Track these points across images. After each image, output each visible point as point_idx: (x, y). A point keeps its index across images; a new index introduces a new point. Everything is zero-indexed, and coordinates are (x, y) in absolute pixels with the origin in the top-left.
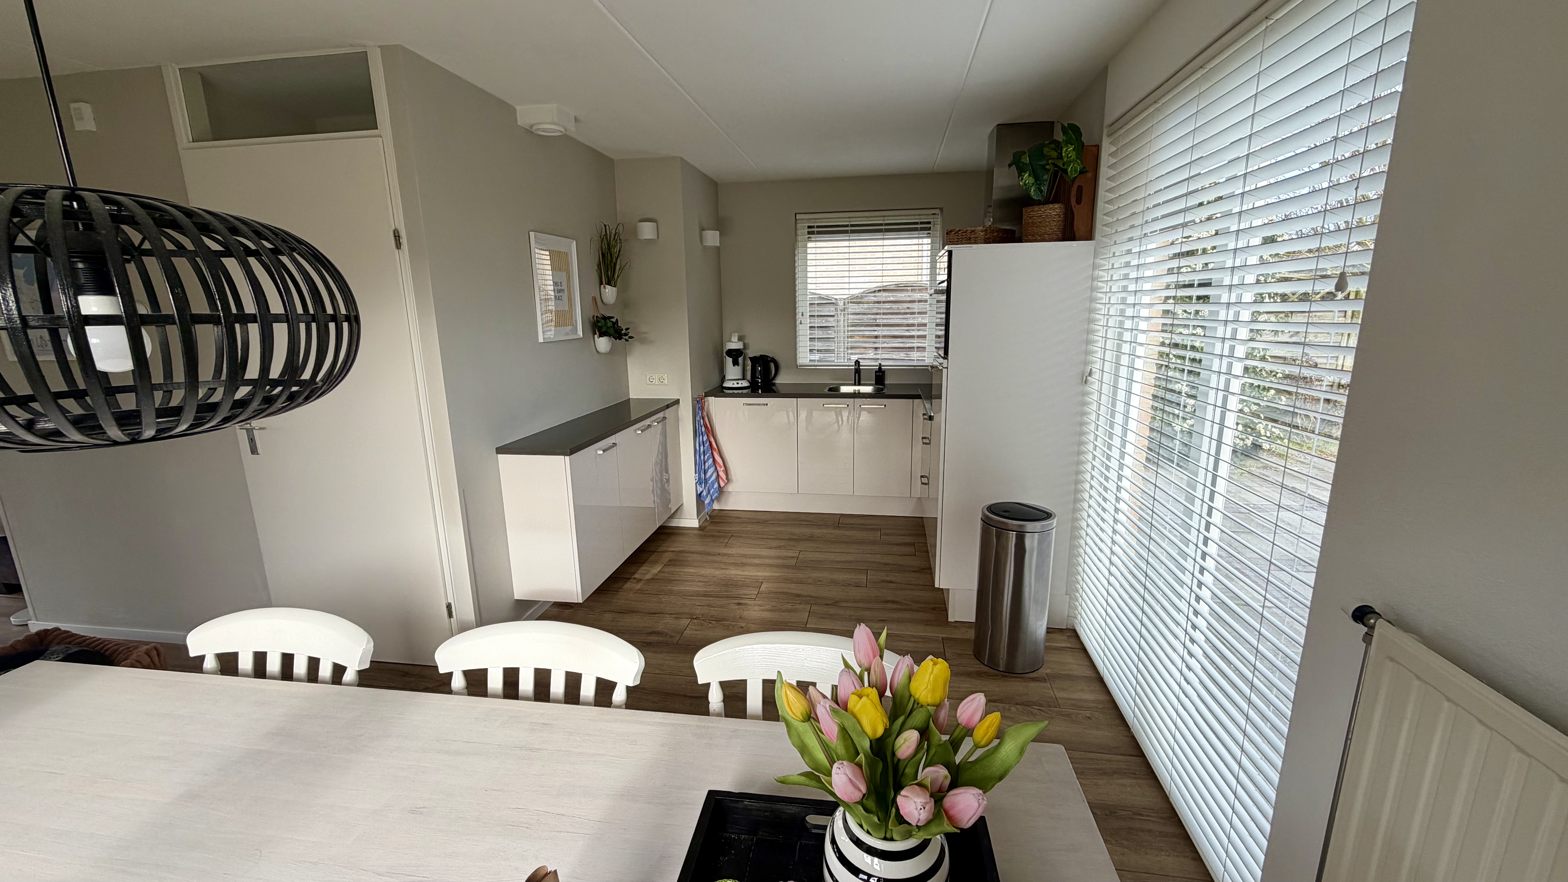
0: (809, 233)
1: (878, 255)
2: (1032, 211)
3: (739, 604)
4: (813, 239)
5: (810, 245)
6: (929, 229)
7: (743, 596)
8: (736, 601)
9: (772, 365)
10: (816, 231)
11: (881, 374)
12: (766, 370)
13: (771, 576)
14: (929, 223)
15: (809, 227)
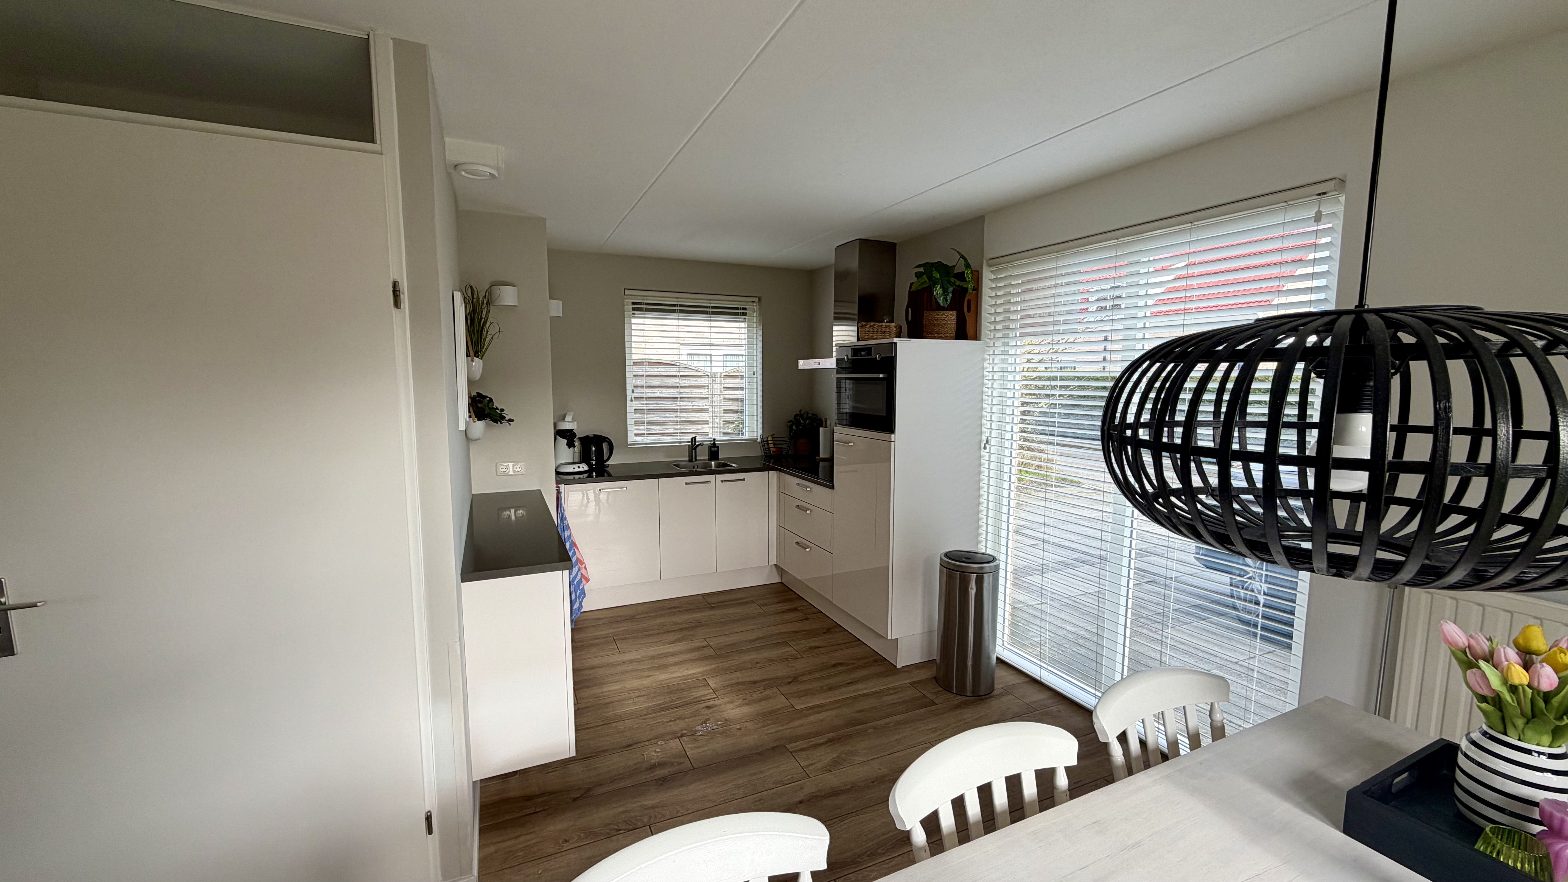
0: (633, 309)
1: (706, 335)
2: (937, 315)
3: (708, 707)
4: (636, 315)
5: (634, 321)
6: (745, 314)
7: (703, 699)
8: (704, 705)
9: (605, 446)
10: (638, 308)
11: (716, 449)
12: (600, 451)
13: (705, 671)
14: (745, 309)
15: (633, 303)
